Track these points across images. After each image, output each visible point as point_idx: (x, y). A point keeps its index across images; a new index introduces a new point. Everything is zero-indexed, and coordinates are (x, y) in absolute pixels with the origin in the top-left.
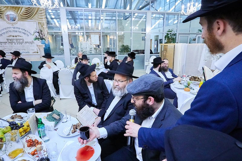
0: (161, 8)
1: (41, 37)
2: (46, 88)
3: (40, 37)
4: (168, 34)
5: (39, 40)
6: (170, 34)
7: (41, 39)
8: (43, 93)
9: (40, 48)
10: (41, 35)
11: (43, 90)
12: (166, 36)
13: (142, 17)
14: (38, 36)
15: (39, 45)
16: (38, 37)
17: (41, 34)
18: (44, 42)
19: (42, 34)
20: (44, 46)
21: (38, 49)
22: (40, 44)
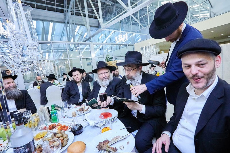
0: (102, 35)
2: (28, 97)
4: (107, 58)
6: (109, 57)
8: (26, 102)
11: (26, 99)
12: (106, 59)
13: (84, 49)
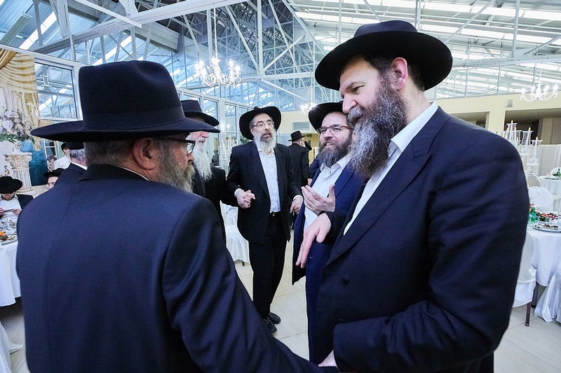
1: (19, 133)
3: (16, 133)
5: (12, 141)
7: (19, 138)
9: (16, 163)
10: (18, 126)
14: (8, 130)
15: (12, 156)
16: (10, 131)
17: (21, 123)
18: (32, 146)
19: (22, 125)
20: (30, 158)
21: (9, 168)
22: (17, 152)
